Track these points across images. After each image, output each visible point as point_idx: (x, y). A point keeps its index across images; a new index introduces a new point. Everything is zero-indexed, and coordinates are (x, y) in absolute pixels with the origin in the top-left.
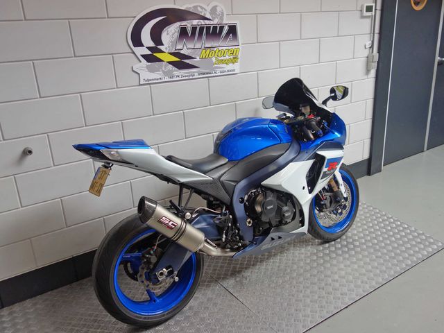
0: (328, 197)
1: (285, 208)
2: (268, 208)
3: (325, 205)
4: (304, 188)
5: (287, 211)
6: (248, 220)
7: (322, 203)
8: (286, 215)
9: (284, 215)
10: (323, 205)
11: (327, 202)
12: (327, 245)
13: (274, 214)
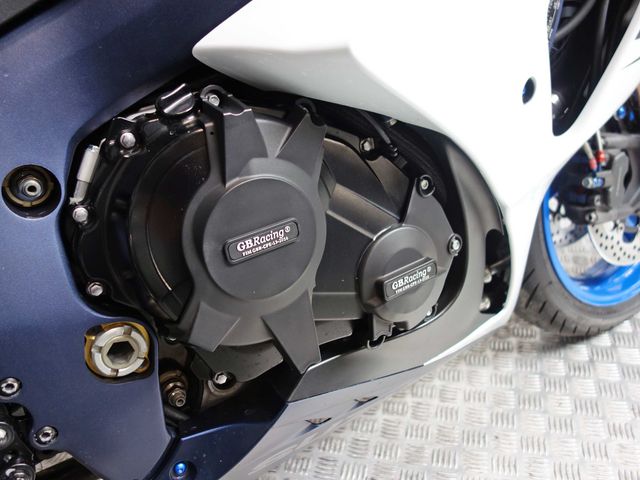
0: (619, 156)
1: (395, 237)
2: (247, 246)
3: (604, 192)
4: (529, 90)
5: (407, 257)
6: (114, 334)
7: (592, 183)
8: (398, 285)
9: (379, 289)
10: (592, 192)
11: (613, 180)
12: (581, 351)
13: (308, 279)
